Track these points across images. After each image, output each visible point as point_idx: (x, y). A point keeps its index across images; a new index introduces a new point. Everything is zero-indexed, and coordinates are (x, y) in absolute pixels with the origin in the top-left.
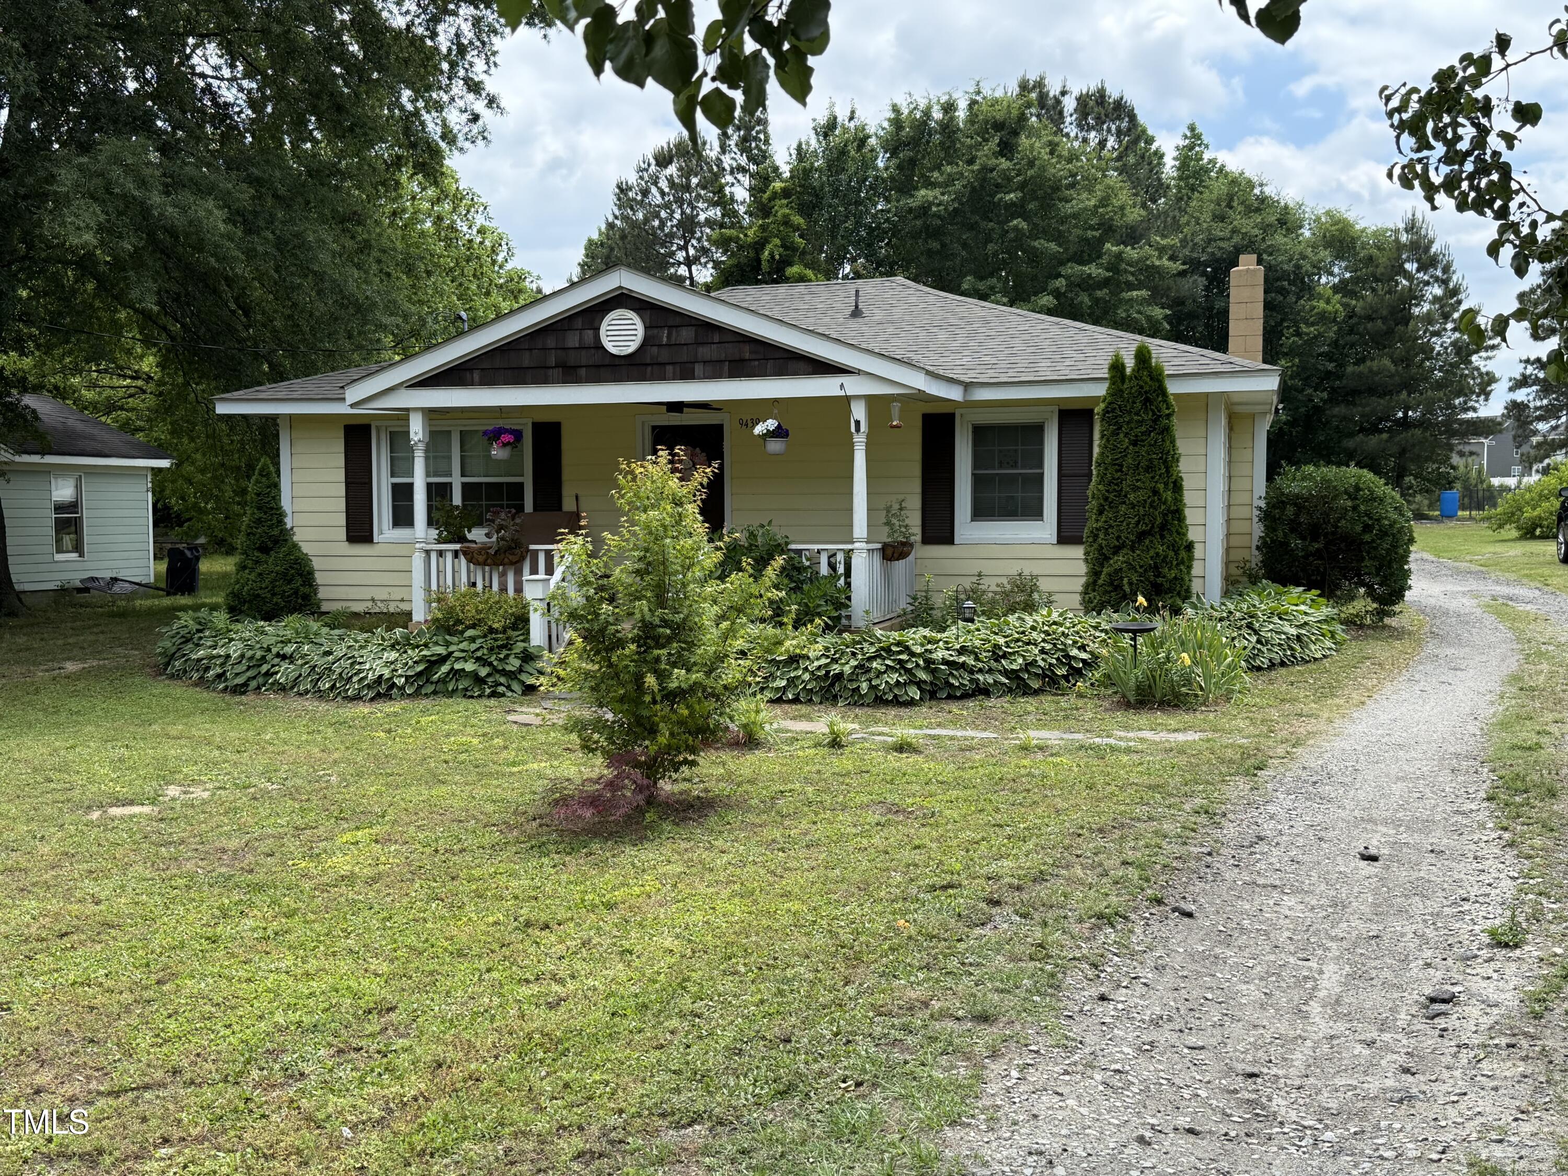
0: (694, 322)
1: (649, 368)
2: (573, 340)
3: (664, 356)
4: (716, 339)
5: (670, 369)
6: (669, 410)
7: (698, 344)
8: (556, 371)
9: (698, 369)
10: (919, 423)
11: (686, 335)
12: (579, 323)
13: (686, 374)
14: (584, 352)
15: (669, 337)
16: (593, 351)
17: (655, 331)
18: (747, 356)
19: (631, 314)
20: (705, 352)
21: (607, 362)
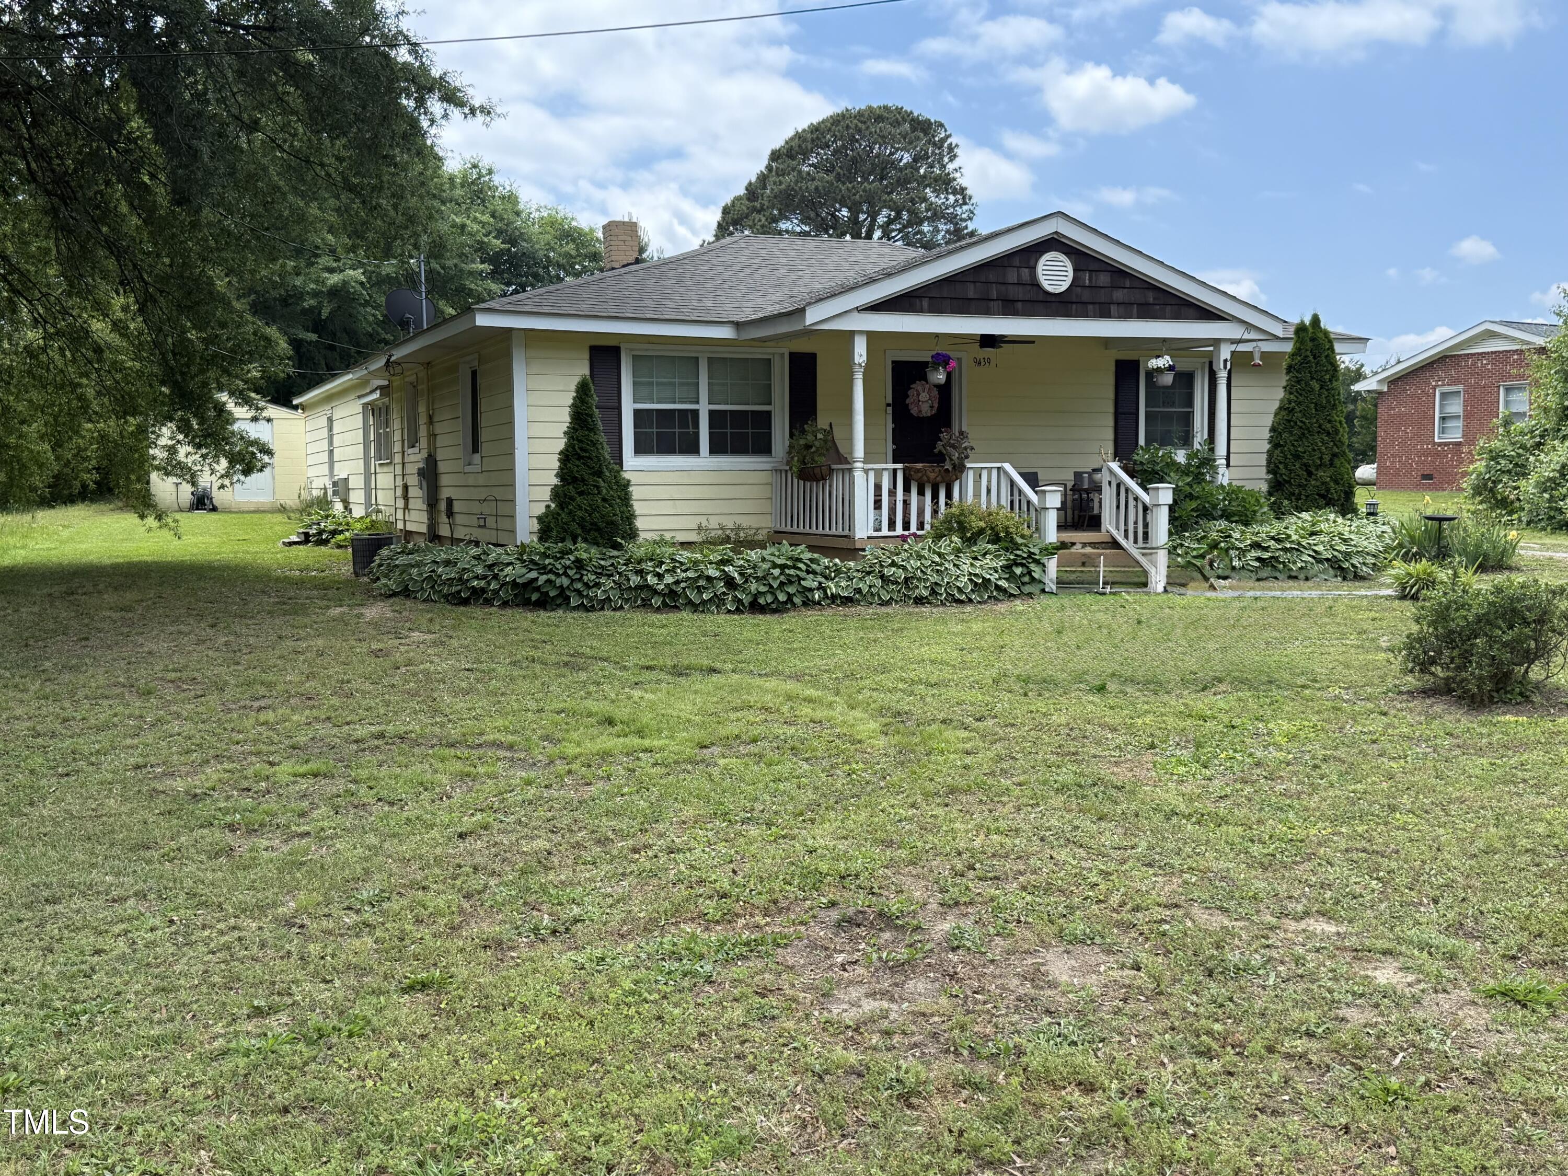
0: (1109, 268)
1: (1074, 306)
2: (1012, 276)
3: (1086, 296)
4: (1128, 284)
5: (1090, 307)
6: (982, 346)
7: (1114, 287)
8: (996, 303)
9: (1113, 308)
10: (1112, 368)
11: (1104, 279)
12: (1016, 261)
13: (1104, 313)
14: (1021, 288)
15: (1090, 279)
16: (1029, 288)
17: (1080, 274)
18: (1151, 300)
19: (1062, 257)
20: (1119, 295)
21: (1041, 297)
